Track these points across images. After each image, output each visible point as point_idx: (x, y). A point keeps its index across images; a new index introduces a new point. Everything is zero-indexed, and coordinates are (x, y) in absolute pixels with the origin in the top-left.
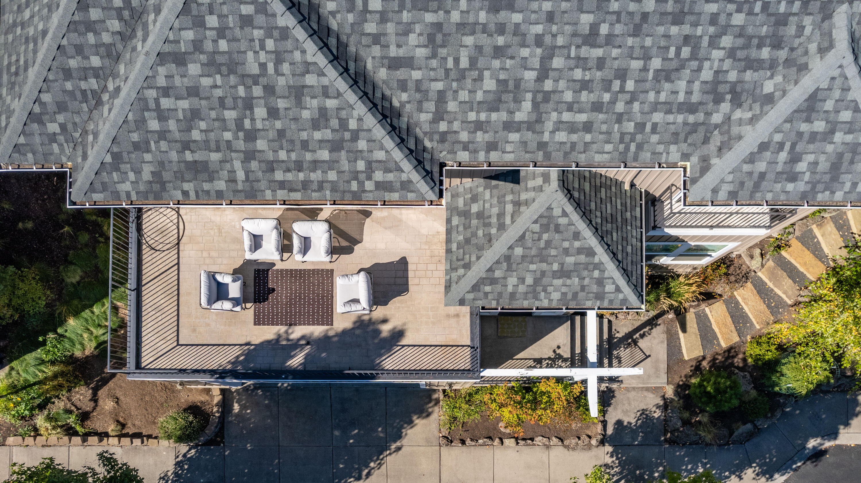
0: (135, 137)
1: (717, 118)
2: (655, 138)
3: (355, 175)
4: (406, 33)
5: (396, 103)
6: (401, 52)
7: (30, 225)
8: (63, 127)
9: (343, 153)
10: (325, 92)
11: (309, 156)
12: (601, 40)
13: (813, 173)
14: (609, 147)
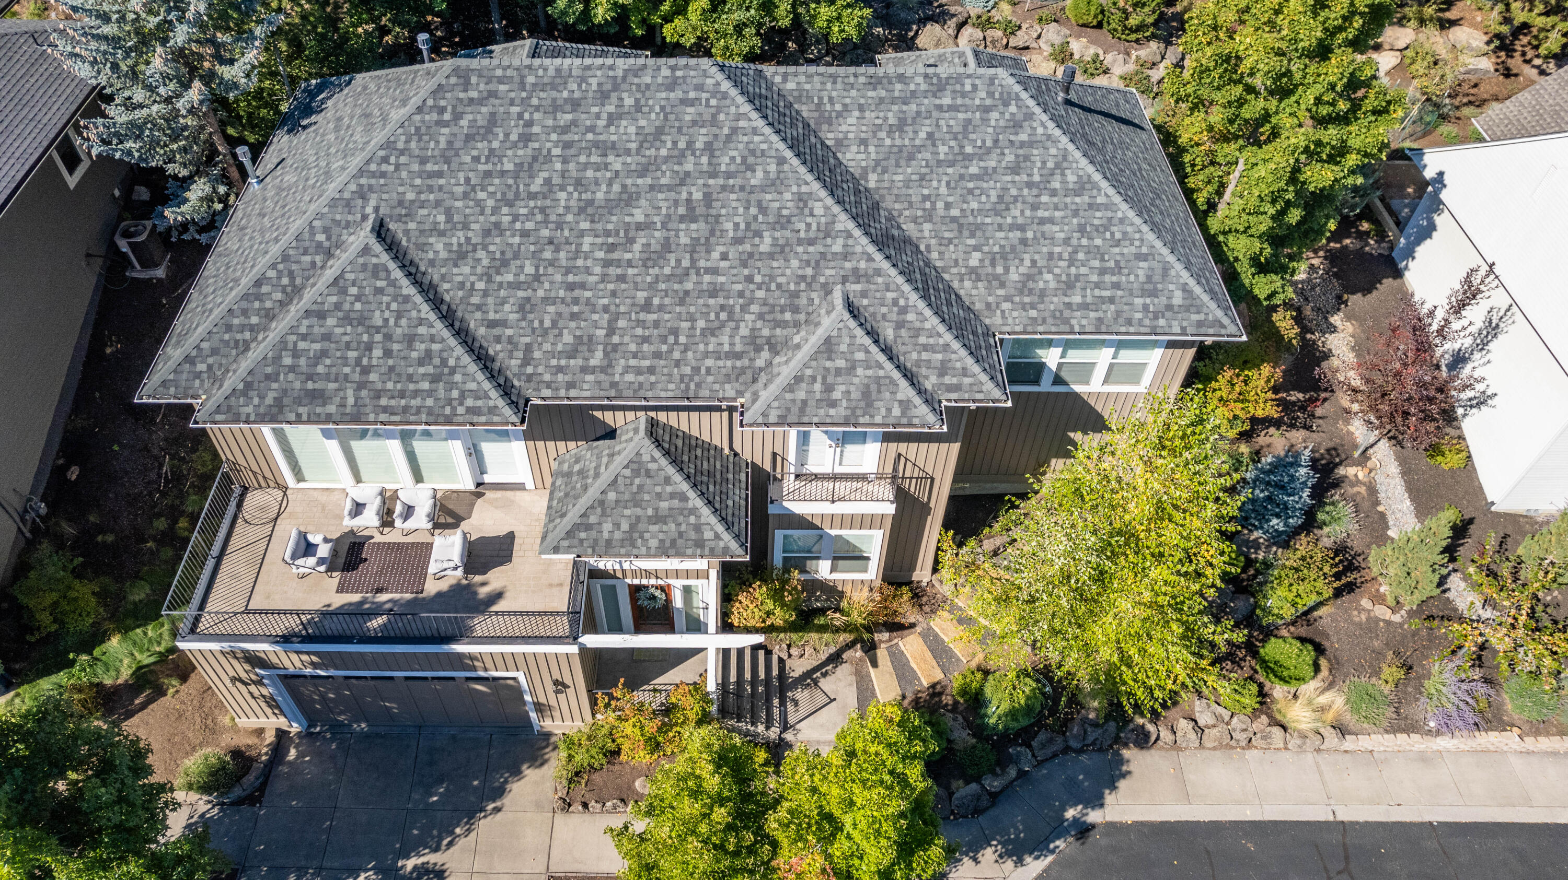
0: (269, 370)
1: (760, 363)
2: (710, 379)
3: (449, 402)
4: (503, 304)
5: (491, 352)
6: (498, 317)
7: (110, 538)
8: (210, 367)
9: (441, 384)
10: (432, 339)
11: (412, 387)
12: (655, 308)
13: (849, 400)
14: (671, 386)
